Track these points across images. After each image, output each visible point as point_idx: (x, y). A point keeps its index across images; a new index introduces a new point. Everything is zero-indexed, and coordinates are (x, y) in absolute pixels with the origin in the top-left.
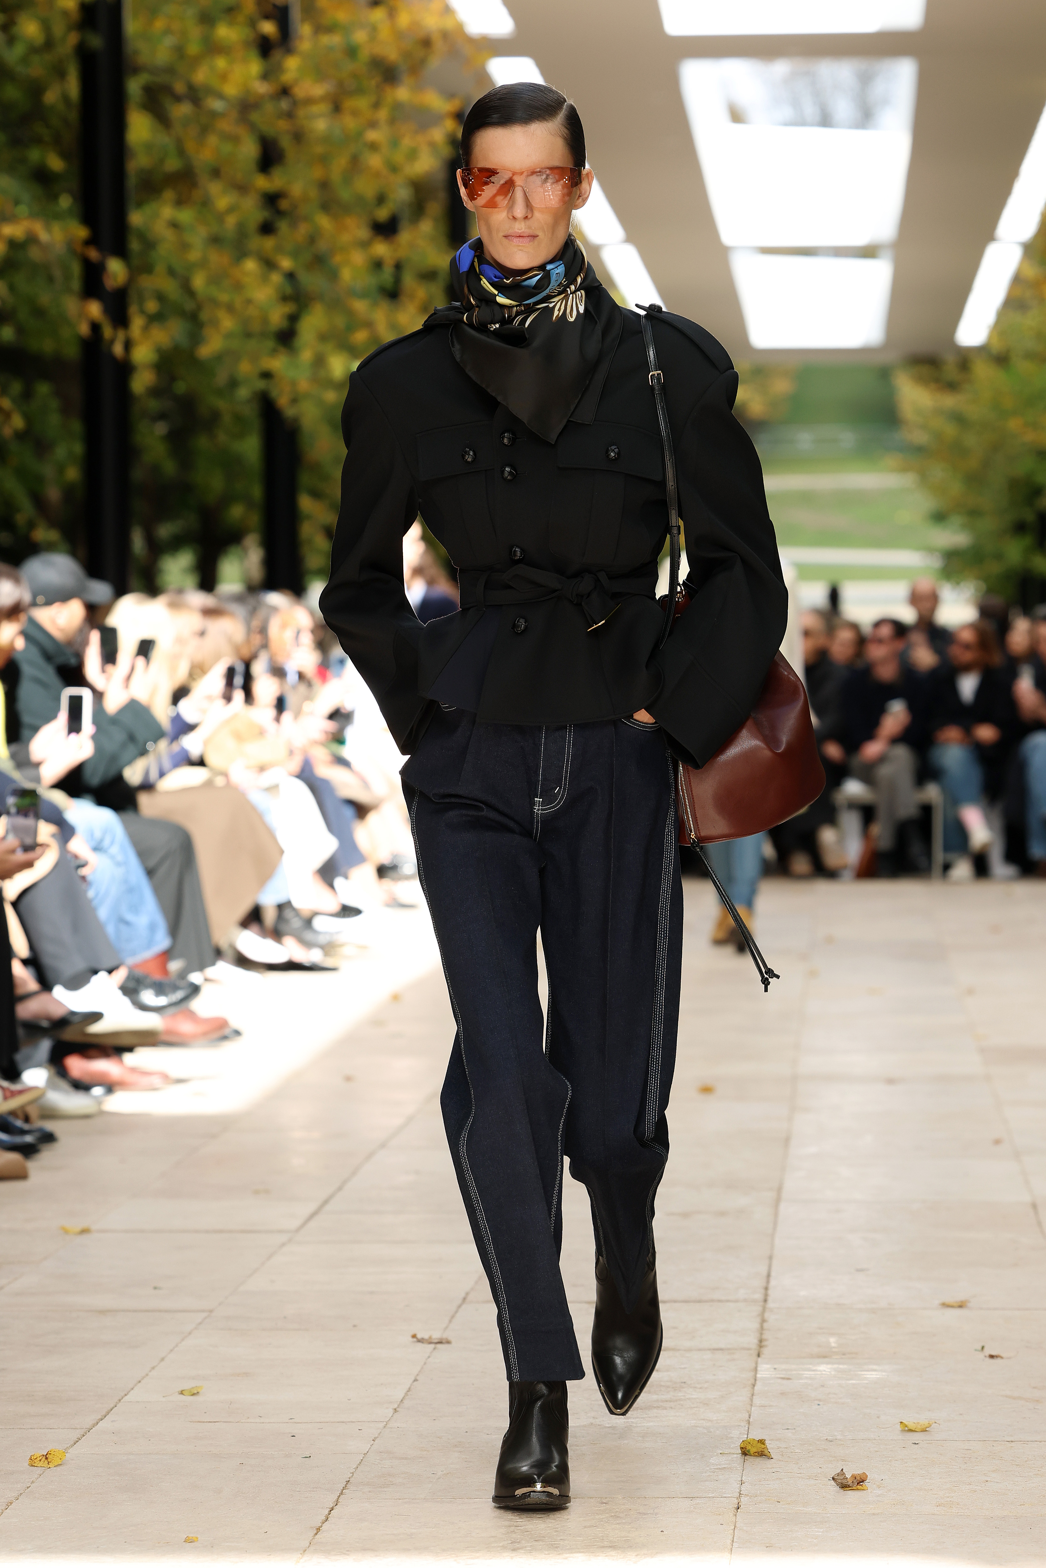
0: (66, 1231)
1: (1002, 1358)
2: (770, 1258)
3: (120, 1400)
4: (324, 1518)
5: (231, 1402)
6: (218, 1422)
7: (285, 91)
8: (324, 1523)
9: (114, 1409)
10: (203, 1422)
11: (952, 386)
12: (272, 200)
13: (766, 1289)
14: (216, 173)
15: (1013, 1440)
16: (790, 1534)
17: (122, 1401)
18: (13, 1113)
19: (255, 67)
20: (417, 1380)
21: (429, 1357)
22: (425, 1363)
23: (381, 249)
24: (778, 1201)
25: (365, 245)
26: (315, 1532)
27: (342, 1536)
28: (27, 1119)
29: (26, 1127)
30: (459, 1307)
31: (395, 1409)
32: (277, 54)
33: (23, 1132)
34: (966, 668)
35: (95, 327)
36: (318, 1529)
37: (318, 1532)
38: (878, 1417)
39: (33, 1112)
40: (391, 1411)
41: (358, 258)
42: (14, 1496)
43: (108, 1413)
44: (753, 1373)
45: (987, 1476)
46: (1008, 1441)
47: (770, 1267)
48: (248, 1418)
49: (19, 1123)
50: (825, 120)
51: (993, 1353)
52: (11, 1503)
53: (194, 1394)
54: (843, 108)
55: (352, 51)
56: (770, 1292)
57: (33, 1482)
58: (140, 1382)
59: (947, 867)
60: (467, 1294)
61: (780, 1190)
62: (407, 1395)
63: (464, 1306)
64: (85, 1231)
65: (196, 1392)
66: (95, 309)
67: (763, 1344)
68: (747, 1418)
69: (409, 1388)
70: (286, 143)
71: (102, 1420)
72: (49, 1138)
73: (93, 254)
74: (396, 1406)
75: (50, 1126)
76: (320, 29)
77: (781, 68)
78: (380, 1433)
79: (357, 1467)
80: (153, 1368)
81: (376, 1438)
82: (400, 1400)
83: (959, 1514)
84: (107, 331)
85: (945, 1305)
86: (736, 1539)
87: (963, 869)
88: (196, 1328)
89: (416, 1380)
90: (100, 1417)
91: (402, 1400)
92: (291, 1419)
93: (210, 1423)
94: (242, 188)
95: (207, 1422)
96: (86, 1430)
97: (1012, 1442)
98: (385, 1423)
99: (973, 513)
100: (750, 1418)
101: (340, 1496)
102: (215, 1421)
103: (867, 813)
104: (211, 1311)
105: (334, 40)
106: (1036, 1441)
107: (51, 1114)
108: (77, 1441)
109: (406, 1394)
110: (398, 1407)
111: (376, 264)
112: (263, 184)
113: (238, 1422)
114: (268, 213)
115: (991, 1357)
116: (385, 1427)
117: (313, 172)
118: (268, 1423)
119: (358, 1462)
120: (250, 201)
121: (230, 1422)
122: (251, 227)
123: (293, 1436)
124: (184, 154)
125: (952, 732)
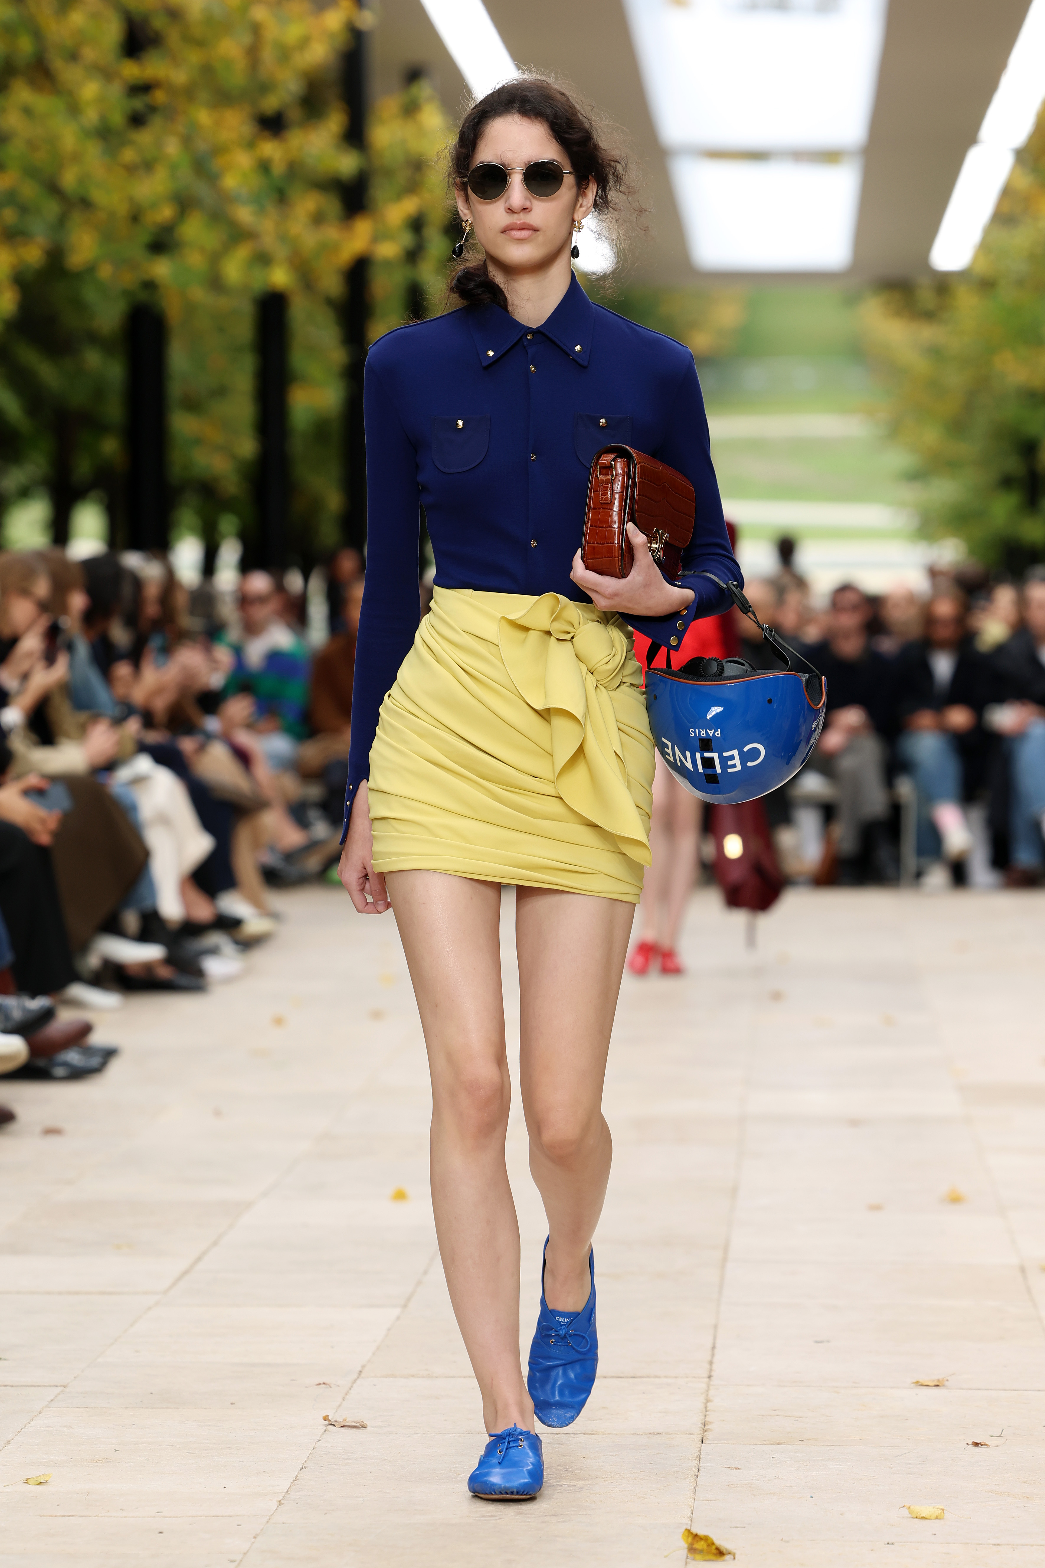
1: (988, 1446)
2: (716, 1327)
5: (88, 1493)
6: (73, 1516)
10: (55, 1516)
11: (929, 316)
12: (141, 89)
13: (711, 1363)
14: (73, 56)
15: (999, 1543)
20: (305, 1468)
23: (270, 149)
24: (725, 1260)
25: (251, 145)
30: (355, 1381)
31: (280, 1501)
38: (842, 1514)
40: (276, 1504)
41: (243, 160)
44: (697, 1462)
46: (995, 1545)
47: (715, 1338)
48: (108, 1511)
51: (977, 1441)
53: (40, 1484)
56: (714, 1366)
59: (919, 875)
60: (363, 1366)
61: (726, 1248)
62: (294, 1485)
63: (358, 1382)
65: (42, 1481)
67: (707, 1427)
68: (689, 1514)
69: (296, 1477)
70: (159, 23)
74: (281, 1498)
78: (262, 1529)
81: (257, 1535)
82: (285, 1491)
85: (919, 1384)
87: (938, 877)
88: (47, 1406)
91: (288, 1491)
92: (158, 1512)
93: (63, 1518)
94: (106, 74)
95: (60, 1516)
97: (998, 1545)
98: (268, 1518)
100: (692, 1514)
102: (70, 1515)
104: (64, 1387)
106: (1027, 1545)
110: (283, 1499)
111: (264, 167)
112: (131, 70)
113: (96, 1516)
114: (138, 104)
115: (976, 1444)
116: (268, 1522)
117: (194, 57)
118: (133, 1517)
119: (236, 1564)
120: (116, 91)
121: (87, 1516)
122: (117, 118)
123: (161, 1533)
124: (37, 34)
125: (925, 719)
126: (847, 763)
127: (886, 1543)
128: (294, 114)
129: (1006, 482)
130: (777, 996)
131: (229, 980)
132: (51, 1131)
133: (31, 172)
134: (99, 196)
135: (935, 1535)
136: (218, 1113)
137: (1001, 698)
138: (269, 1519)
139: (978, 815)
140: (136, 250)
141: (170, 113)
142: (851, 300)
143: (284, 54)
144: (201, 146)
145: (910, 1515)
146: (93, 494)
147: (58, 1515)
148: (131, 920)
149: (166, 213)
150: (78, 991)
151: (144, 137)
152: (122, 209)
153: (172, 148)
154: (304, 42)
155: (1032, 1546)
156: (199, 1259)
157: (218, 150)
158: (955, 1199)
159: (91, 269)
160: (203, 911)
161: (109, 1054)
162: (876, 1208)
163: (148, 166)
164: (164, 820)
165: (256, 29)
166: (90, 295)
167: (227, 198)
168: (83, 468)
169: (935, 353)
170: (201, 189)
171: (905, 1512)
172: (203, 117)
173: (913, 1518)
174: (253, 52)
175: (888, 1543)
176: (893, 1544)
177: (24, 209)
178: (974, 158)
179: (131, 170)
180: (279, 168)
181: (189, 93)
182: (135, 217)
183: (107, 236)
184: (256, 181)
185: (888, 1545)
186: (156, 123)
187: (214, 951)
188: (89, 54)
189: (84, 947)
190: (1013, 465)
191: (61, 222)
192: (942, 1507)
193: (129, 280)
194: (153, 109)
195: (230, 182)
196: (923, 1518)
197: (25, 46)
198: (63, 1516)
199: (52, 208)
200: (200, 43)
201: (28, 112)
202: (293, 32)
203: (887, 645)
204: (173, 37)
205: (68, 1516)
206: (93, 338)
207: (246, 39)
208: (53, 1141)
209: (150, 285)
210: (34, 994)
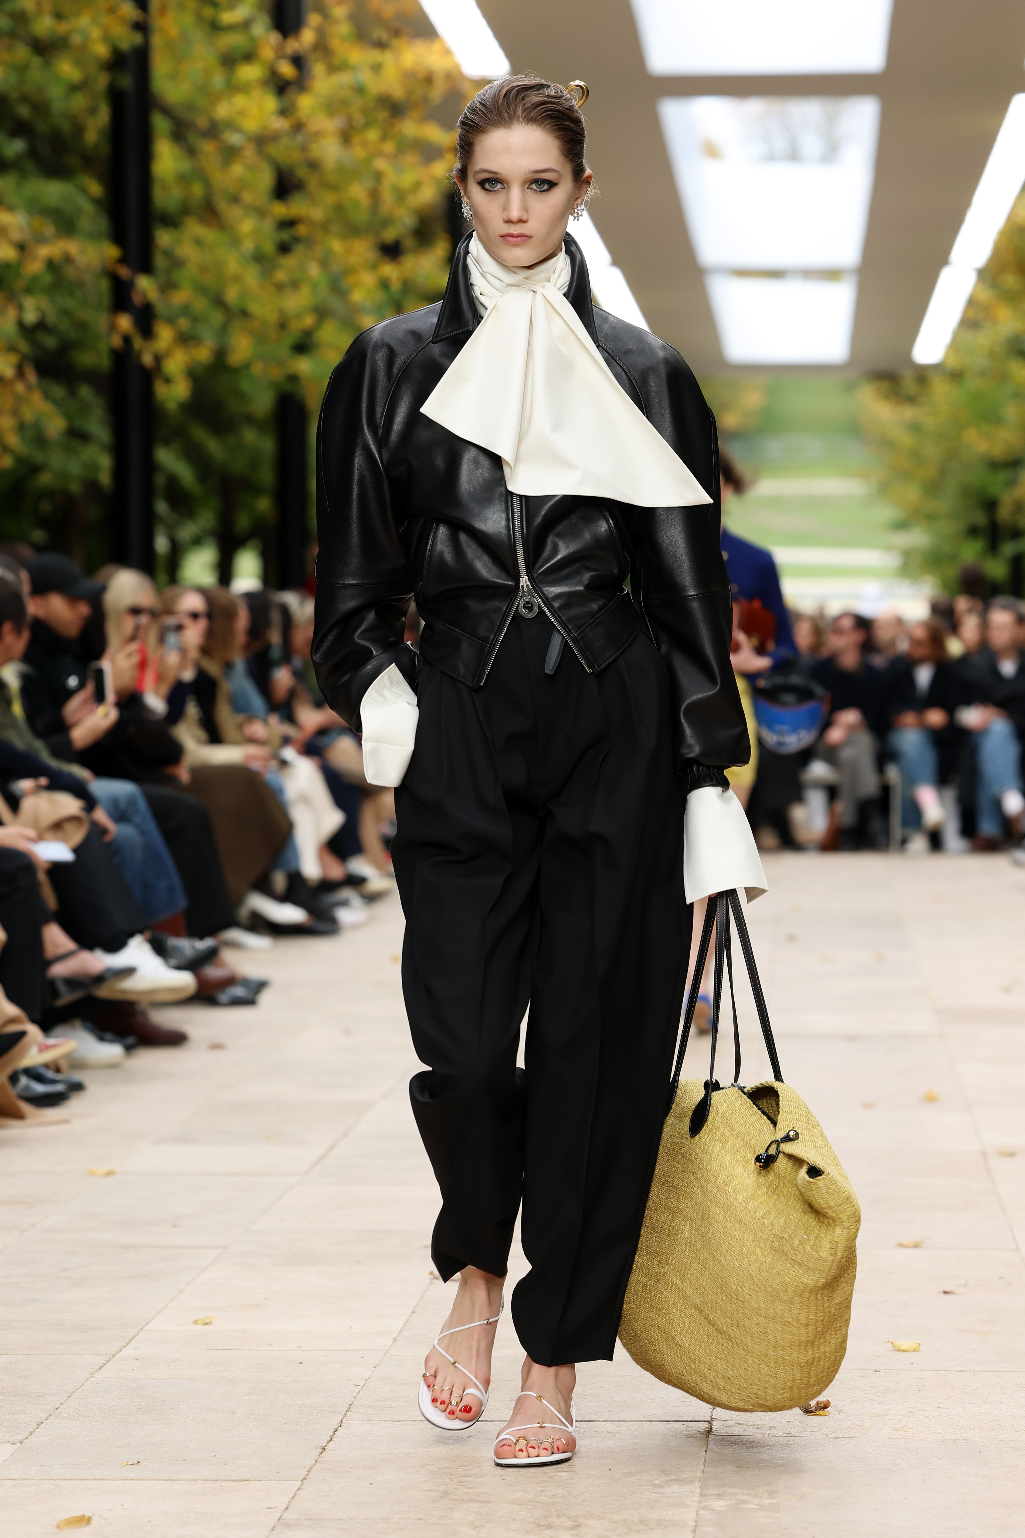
0: (93, 1174)
1: (955, 1294)
3: (141, 1329)
4: (328, 1438)
5: (243, 1332)
6: (231, 1349)
7: (298, 127)
8: (328, 1443)
9: (136, 1338)
10: (218, 1350)
11: (910, 400)
12: (287, 224)
14: (235, 199)
15: (963, 1370)
16: (758, 1456)
17: (144, 1329)
18: (46, 1066)
19: (270, 103)
21: (426, 1291)
22: (422, 1297)
23: (389, 270)
25: (374, 267)
26: (321, 1451)
27: (345, 1455)
28: (58, 1070)
29: (58, 1077)
31: (395, 1339)
32: (291, 91)
33: (54, 1082)
34: (920, 661)
35: (127, 339)
36: (324, 1449)
37: (323, 1451)
39: (63, 1064)
40: (392, 1341)
41: (368, 279)
42: (45, 1416)
43: (131, 1341)
45: (940, 1403)
46: (959, 1371)
48: (260, 1346)
49: (50, 1074)
50: (794, 156)
51: (947, 1290)
52: (42, 1423)
53: (206, 1324)
54: (811, 145)
55: (360, 90)
57: (62, 1404)
58: (160, 1312)
59: (904, 842)
64: (109, 1174)
65: (208, 1322)
66: (125, 322)
69: (408, 1320)
70: (301, 172)
71: (125, 1347)
72: (77, 1087)
73: (124, 272)
74: (395, 1336)
75: (77, 1076)
76: (333, 68)
77: (754, 107)
78: (381, 1360)
79: (360, 1392)
80: (172, 1300)
81: (377, 1365)
82: (399, 1330)
83: (914, 1438)
84: (138, 342)
85: (901, 1245)
86: (708, 1460)
87: (919, 843)
88: (212, 1263)
89: (414, 1312)
90: (123, 1344)
91: (401, 1331)
92: (299, 1347)
93: (224, 1351)
94: (261, 213)
95: (221, 1350)
96: (110, 1356)
97: (962, 1371)
98: (385, 1351)
99: (930, 518)
101: (343, 1418)
103: (832, 792)
104: (225, 1247)
105: (344, 79)
106: (985, 1371)
107: (78, 1065)
108: (102, 1367)
109: (405, 1325)
110: (398, 1336)
111: (384, 284)
112: (280, 210)
113: (250, 1350)
114: (285, 235)
115: (946, 1293)
116: (385, 1355)
117: (329, 198)
118: (278, 1351)
119: (360, 1387)
120: (268, 225)
121: (243, 1350)
122: (269, 247)
123: (301, 1363)
124: (206, 182)
125: (909, 718)
126: (846, 754)
127: (874, 1371)
128: (409, 242)
129: (973, 531)
130: (791, 938)
131: (357, 926)
132: (216, 1046)
133: (201, 289)
134: (255, 308)
135: (913, 1364)
136: (347, 1032)
137: (968, 702)
138: (386, 1353)
139: (950, 794)
140: (283, 350)
141: (309, 242)
142: (849, 387)
143: (401, 195)
144: (335, 268)
145: (893, 1349)
146: (252, 543)
147: (221, 1348)
148: (279, 881)
149: (309, 321)
150: (235, 934)
151: (290, 262)
152: (273, 318)
153: (314, 270)
154: (417, 186)
155: (989, 1372)
156: (331, 1148)
157: (349, 271)
158: (931, 1099)
159: (247, 366)
160: (336, 872)
161: (260, 986)
162: (868, 1106)
163: (295, 285)
164: (305, 800)
165: (378, 176)
166: (245, 385)
167: (355, 310)
168: (243, 521)
169: (915, 428)
170: (335, 303)
171: (889, 1346)
172: (336, 245)
173: (895, 1351)
174: (375, 195)
175: (876, 1371)
176: (879, 1371)
177: (195, 319)
178: (946, 276)
179: (280, 287)
180: (396, 286)
181: (325, 226)
182: (283, 325)
183: (260, 339)
184: (379, 296)
185: (875, 1372)
186: (299, 250)
187: (345, 903)
188: (248, 197)
189: (239, 901)
190: (980, 518)
191: (224, 330)
192: (918, 1342)
193: (276, 374)
194: (297, 240)
195: (358, 296)
196: (903, 1351)
197: (197, 190)
198: (224, 1350)
199: (218, 317)
200: (334, 188)
201: (199, 242)
202: (407, 179)
203: (879, 661)
204: (312, 182)
205: (228, 1350)
206: (250, 419)
207: (369, 183)
208: (217, 1054)
209: (293, 378)
210: (201, 937)
